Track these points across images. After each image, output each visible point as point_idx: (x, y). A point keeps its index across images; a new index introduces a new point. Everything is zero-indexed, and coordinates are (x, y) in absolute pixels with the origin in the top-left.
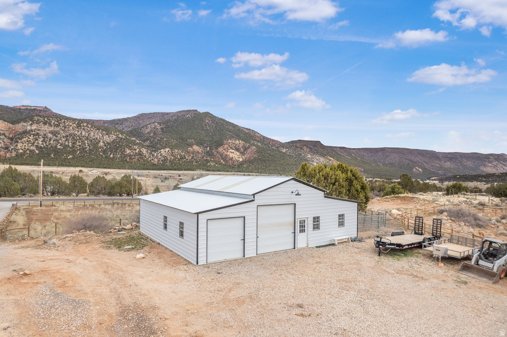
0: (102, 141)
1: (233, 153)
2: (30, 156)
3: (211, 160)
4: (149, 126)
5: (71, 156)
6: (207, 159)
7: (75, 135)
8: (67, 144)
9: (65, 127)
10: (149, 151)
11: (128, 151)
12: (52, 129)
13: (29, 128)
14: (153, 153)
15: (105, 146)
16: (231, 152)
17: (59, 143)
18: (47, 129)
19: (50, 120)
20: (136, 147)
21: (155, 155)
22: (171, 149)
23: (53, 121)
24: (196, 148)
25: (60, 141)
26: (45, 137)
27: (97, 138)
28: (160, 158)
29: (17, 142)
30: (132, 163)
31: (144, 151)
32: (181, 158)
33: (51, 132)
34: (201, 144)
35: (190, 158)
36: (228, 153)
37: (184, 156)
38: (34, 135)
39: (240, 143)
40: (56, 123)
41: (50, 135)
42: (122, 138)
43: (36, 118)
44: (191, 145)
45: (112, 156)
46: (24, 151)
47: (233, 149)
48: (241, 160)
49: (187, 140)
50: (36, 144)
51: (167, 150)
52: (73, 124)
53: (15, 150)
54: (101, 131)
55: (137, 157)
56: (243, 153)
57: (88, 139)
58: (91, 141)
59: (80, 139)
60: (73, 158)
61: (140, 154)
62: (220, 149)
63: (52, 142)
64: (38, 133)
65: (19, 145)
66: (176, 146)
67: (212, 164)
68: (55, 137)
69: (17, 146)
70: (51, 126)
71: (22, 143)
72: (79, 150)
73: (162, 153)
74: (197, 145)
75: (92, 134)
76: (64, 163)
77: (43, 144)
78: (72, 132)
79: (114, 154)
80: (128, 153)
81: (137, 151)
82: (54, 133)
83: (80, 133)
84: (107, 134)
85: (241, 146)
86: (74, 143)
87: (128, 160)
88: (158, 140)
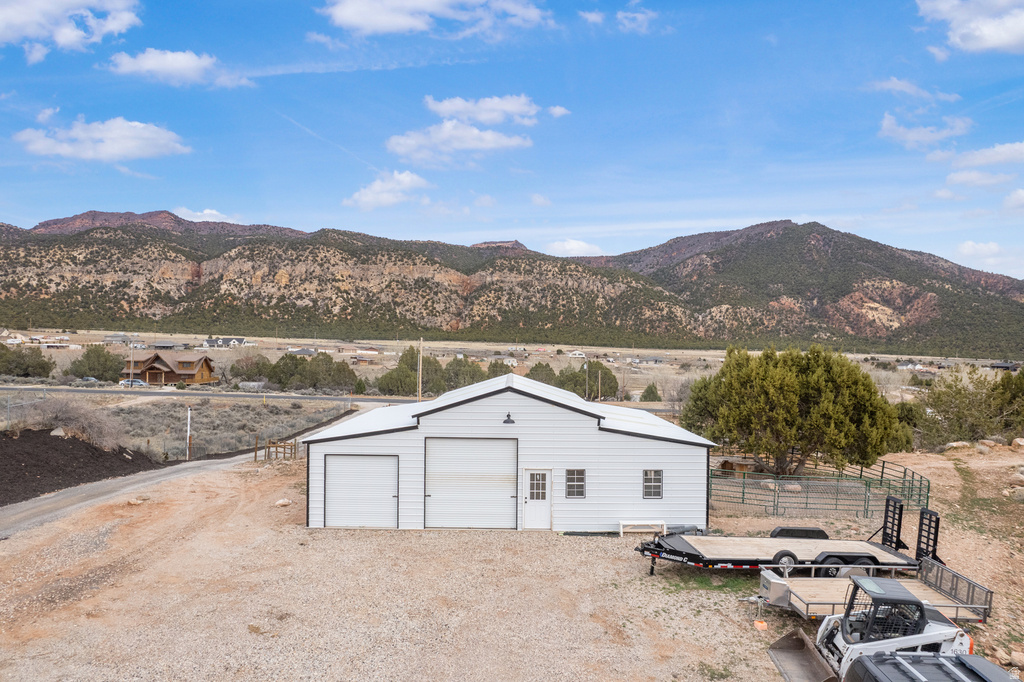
0: (601, 296)
1: (876, 309)
2: (490, 327)
3: (820, 327)
4: (690, 261)
5: (549, 325)
6: (811, 326)
7: (556, 286)
8: (543, 303)
9: (541, 274)
10: (688, 312)
11: (648, 313)
12: (521, 278)
13: (489, 279)
14: (696, 315)
15: (607, 304)
16: (871, 309)
17: (532, 302)
18: (514, 280)
19: (518, 263)
20: (662, 304)
21: (700, 318)
22: (734, 306)
23: (523, 265)
24: (787, 301)
25: (534, 299)
26: (511, 291)
27: (592, 291)
28: (709, 326)
29: (473, 303)
30: (654, 335)
31: (678, 311)
32: (753, 325)
33: (520, 284)
34: (799, 293)
35: (774, 322)
36: (864, 311)
37: (761, 319)
38: (495, 290)
39: (893, 287)
40: (528, 267)
41: (518, 290)
42: (637, 289)
43: (499, 262)
44: (776, 297)
45: (618, 323)
46: (482, 319)
47: (875, 301)
48: (896, 325)
49: (767, 286)
50: (498, 306)
51: (724, 307)
52: (553, 267)
53: (471, 316)
54: (599, 277)
55: (664, 323)
56: (900, 310)
57: (577, 292)
58: (583, 296)
59: (565, 294)
60: (553, 329)
61: (671, 317)
62: (844, 303)
63: (521, 301)
64: (501, 287)
65: (476, 308)
66: (744, 300)
67: (823, 335)
68: (525, 293)
69: (472, 310)
70: (520, 273)
71: (479, 304)
72: (562, 313)
73: (714, 314)
74: (790, 295)
75: (585, 283)
76: (538, 338)
77: (508, 305)
78: (551, 281)
79: (622, 320)
80: (647, 316)
81: (665, 312)
82: (524, 286)
83: (564, 283)
84: (610, 282)
85: (896, 292)
86: (555, 302)
87: (648, 330)
88: (707, 288)
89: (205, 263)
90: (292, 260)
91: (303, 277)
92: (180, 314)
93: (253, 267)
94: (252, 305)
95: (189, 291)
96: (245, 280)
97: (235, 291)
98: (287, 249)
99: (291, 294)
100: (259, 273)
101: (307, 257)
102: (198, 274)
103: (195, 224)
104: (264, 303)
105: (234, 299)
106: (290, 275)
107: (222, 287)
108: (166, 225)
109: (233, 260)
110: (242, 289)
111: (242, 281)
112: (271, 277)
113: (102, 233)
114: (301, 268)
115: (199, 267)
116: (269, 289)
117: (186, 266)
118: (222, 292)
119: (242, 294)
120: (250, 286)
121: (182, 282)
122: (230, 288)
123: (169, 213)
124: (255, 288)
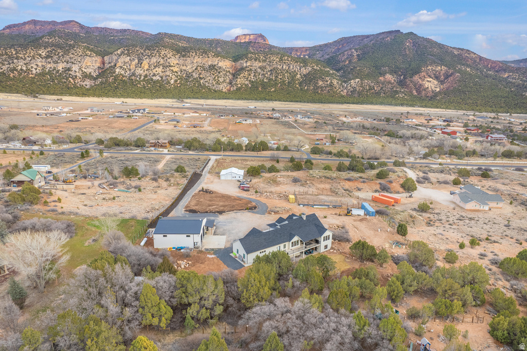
0: (299, 73)
1: (430, 81)
2: (245, 90)
3: (400, 91)
4: (346, 53)
5: (273, 89)
6: (396, 90)
7: (277, 68)
8: (271, 77)
9: (270, 62)
10: (340, 82)
11: (320, 83)
12: (260, 64)
13: (245, 65)
14: (343, 84)
15: (302, 78)
16: (428, 81)
17: (265, 77)
18: (257, 65)
19: (259, 56)
20: (328, 78)
21: (345, 86)
22: (362, 80)
23: (262, 57)
24: (389, 77)
25: (266, 75)
26: (256, 72)
27: (295, 71)
28: (349, 89)
29: (237, 78)
30: (322, 95)
31: (335, 82)
32: (369, 89)
33: (260, 68)
34: (395, 73)
35: (379, 88)
36: (424, 82)
37: (373, 87)
38: (248, 71)
39: (441, 70)
40: (264, 58)
41: (259, 70)
42: (316, 70)
43: (250, 55)
44: (383, 74)
45: (306, 88)
46: (242, 86)
47: (431, 77)
48: (438, 90)
49: (380, 68)
50: (249, 79)
51: (357, 80)
52: (276, 58)
53: (236, 85)
54: (299, 63)
55: (327, 88)
56: (442, 82)
57: (287, 72)
58: (290, 74)
59: (281, 73)
60: (275, 91)
61: (331, 85)
62: (416, 78)
63: (260, 76)
64: (251, 69)
65: (239, 80)
66: (368, 76)
67: (401, 96)
68: (262, 72)
69: (237, 81)
70: (260, 62)
71: (240, 78)
72: (280, 83)
73: (352, 84)
74: (391, 74)
75: (292, 67)
76: (267, 98)
77: (254, 78)
78: (275, 66)
79: (308, 86)
80: (320, 84)
81: (329, 82)
82: (262, 68)
83: (281, 67)
84: (304, 66)
85: (443, 72)
86: (276, 77)
87: (319, 92)
88: (351, 69)
89: (106, 57)
90: (149, 56)
91: (155, 64)
92: (99, 85)
93: (130, 60)
94: (132, 80)
95: (100, 72)
96: (127, 66)
97: (123, 72)
98: (145, 50)
99: (150, 74)
100: (134, 63)
101: (156, 54)
102: (104, 63)
103: (91, 28)
104: (138, 79)
105: (123, 76)
106: (149, 64)
107: (116, 70)
108: (76, 29)
109: (120, 55)
110: (126, 71)
111: (125, 67)
112: (139, 65)
113: (48, 38)
114: (154, 60)
115: (103, 59)
116: (139, 71)
117: (97, 59)
118: (117, 73)
119: (127, 74)
120: (130, 70)
121: (96, 67)
122: (120, 71)
123: (76, 22)
124: (132, 71)
